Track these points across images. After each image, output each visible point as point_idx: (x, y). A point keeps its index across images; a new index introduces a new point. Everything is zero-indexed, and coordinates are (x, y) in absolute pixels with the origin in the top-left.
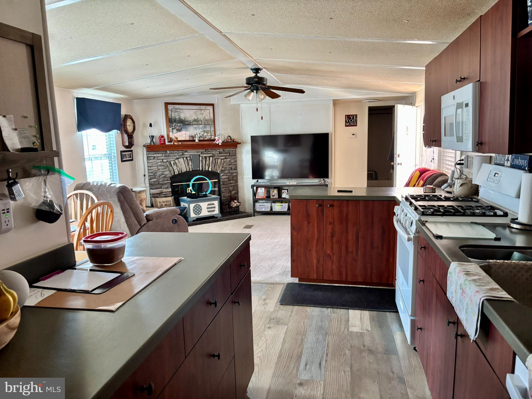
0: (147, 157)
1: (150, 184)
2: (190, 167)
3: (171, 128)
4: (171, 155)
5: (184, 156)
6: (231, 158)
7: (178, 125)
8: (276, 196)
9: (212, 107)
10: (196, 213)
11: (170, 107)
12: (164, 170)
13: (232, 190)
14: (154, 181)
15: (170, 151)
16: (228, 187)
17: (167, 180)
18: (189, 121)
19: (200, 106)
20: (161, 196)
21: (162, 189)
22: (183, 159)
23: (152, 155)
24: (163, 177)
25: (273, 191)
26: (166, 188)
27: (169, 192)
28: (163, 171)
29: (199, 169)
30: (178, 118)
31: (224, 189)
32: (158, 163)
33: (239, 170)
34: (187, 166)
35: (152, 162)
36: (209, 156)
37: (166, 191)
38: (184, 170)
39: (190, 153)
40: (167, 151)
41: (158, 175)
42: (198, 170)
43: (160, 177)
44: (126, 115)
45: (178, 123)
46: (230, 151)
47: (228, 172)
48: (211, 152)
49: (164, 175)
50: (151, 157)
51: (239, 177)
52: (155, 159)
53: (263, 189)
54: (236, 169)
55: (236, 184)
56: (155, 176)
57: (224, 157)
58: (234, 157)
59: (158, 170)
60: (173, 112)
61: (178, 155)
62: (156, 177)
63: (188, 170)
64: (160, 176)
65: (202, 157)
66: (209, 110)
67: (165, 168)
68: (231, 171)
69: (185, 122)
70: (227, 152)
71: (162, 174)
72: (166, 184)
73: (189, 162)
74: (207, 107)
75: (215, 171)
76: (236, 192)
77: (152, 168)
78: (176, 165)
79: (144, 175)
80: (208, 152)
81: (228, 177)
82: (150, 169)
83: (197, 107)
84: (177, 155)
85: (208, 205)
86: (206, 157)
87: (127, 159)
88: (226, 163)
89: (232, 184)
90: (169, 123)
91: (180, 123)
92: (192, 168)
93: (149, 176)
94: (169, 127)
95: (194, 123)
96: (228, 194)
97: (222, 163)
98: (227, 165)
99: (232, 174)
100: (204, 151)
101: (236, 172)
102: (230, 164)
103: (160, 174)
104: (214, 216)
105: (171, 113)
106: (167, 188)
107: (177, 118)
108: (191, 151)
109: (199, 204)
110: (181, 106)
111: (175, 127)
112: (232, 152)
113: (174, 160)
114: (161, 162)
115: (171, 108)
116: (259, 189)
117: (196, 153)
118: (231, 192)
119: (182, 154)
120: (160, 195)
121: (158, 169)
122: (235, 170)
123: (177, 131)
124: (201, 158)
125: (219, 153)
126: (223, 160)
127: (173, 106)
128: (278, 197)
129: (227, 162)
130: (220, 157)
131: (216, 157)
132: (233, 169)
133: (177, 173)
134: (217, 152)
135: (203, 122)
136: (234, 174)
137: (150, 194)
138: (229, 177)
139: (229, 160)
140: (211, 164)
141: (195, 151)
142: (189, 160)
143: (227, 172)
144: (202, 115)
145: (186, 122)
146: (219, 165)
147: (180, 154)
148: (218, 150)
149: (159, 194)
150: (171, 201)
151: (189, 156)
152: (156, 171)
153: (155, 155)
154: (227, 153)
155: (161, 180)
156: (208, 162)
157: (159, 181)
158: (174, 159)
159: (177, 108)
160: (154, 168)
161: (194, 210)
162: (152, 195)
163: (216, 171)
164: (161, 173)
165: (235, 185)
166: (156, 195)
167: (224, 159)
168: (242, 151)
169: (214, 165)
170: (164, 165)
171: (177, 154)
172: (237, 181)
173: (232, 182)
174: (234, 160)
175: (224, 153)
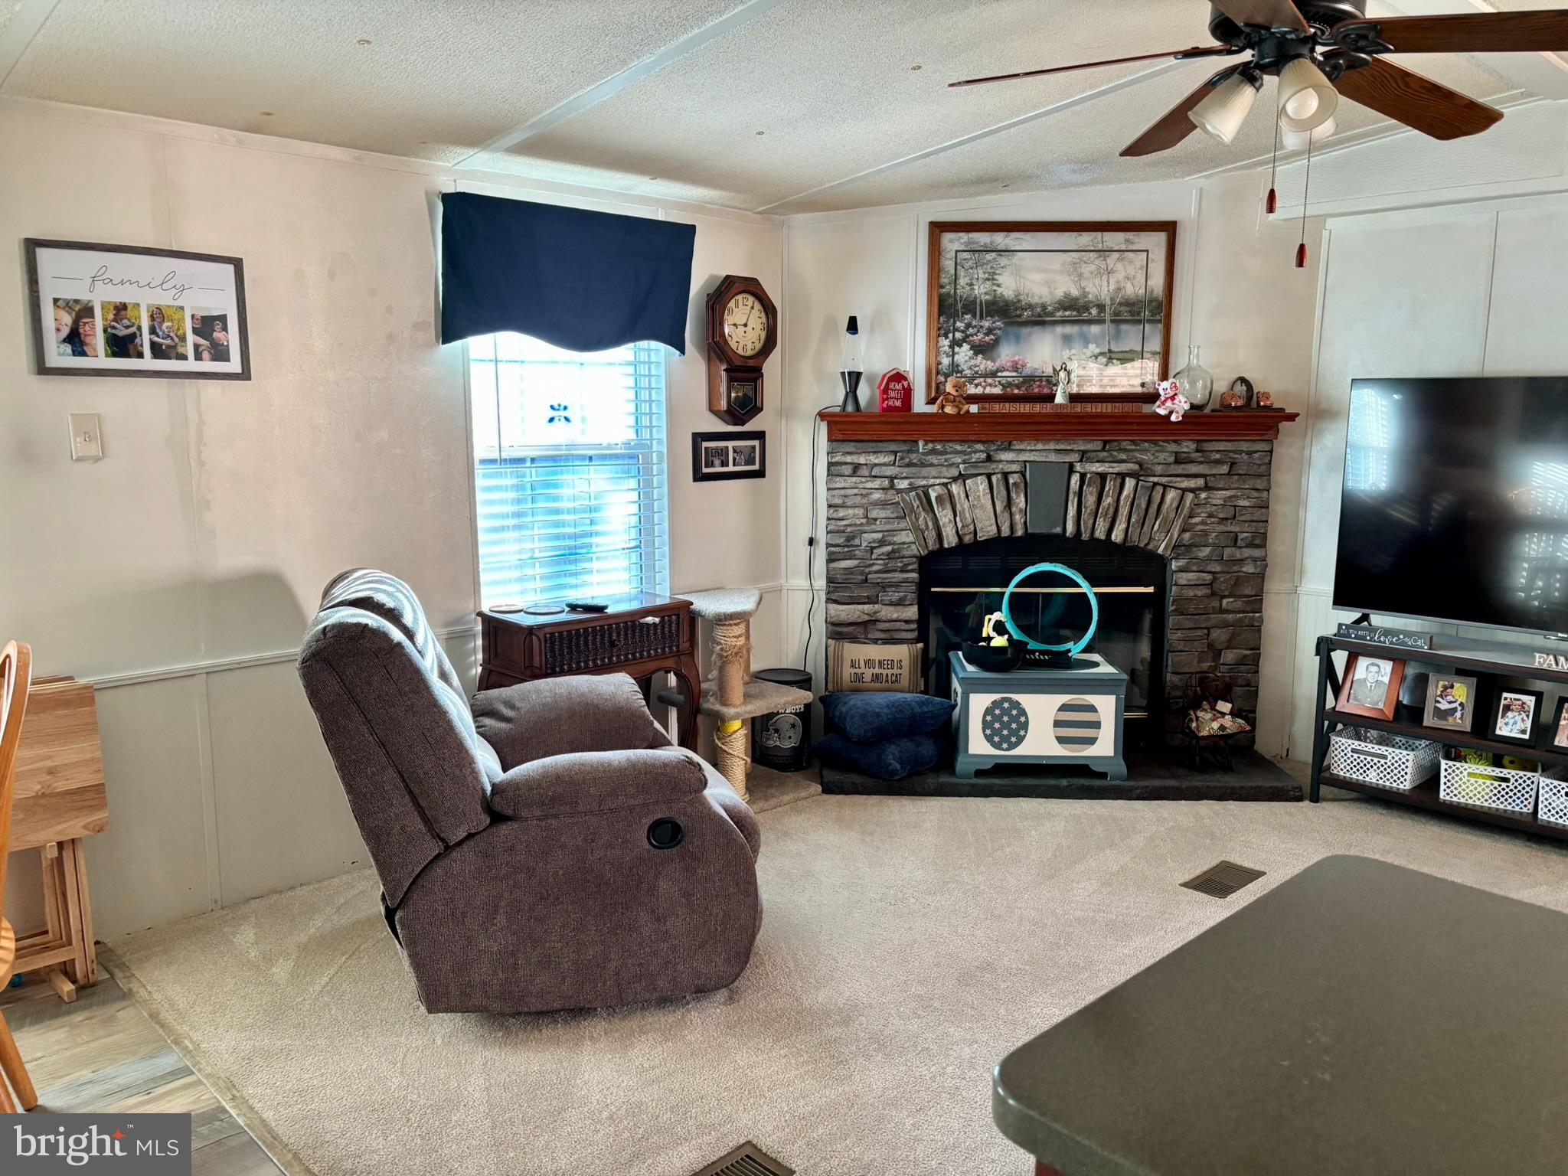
0: (830, 464)
1: (830, 580)
2: (1017, 517)
3: (947, 338)
4: (935, 462)
5: (994, 466)
6: (1236, 486)
7: (982, 327)
8: (1462, 721)
9: (1161, 238)
10: (996, 739)
11: (951, 241)
12: (895, 526)
13: (1224, 645)
14: (845, 569)
15: (926, 443)
16: (1203, 626)
17: (903, 571)
18: (1037, 304)
19: (1099, 234)
20: (869, 636)
21: (876, 606)
22: (987, 481)
23: (848, 459)
24: (883, 554)
25: (1445, 688)
26: (892, 604)
27: (906, 622)
28: (888, 527)
29: (1058, 530)
30: (986, 293)
31: (1179, 634)
32: (871, 494)
33: (1277, 546)
34: (1002, 512)
35: (847, 485)
36: (1118, 474)
37: (895, 616)
38: (987, 529)
39: (1023, 457)
40: (916, 442)
41: (864, 544)
42: (1056, 536)
43: (872, 553)
44: (728, 277)
45: (981, 317)
46: (1241, 452)
47: (1211, 552)
48: (1131, 454)
49: (889, 548)
50: (844, 467)
51: (1274, 586)
52: (858, 473)
53: (1387, 666)
54: (1257, 542)
55: (1252, 618)
56: (852, 546)
57: (1200, 482)
58: (1259, 481)
59: (868, 523)
60: (967, 266)
61: (964, 462)
62: (857, 552)
63: (1005, 531)
64: (875, 548)
65: (1083, 476)
66: (1147, 251)
67: (897, 518)
68: (1228, 552)
69: (1018, 312)
70: (1218, 456)
71: (882, 543)
72: (897, 585)
73: (1013, 495)
74: (1136, 240)
75: (1142, 545)
76: (1246, 656)
77: (841, 513)
78: (949, 506)
79: (811, 542)
80: (1115, 453)
81: (1209, 577)
82: (834, 516)
83: (1085, 239)
84: (960, 461)
85: (1064, 708)
86: (1103, 477)
87: (731, 468)
88: (1209, 509)
89: (1231, 616)
90: (939, 316)
91: (992, 316)
92: (1025, 523)
93: (828, 545)
94: (939, 336)
95: (1060, 313)
96: (1199, 662)
97: (1185, 512)
98: (1213, 523)
99: (1235, 568)
100: (1098, 445)
101: (1255, 560)
102: (1230, 515)
103: (874, 541)
104: (1087, 766)
105: (953, 272)
106: (900, 603)
107: (983, 290)
108: (1029, 444)
109: (1015, 697)
110: (1007, 236)
111: (967, 336)
112: (1245, 457)
113: (945, 485)
114: (883, 489)
115: (957, 246)
116: (1363, 663)
117: (1053, 457)
118: (1218, 654)
119: (983, 456)
120: (865, 628)
121: (867, 517)
122: (1251, 545)
123: (976, 354)
124: (1075, 479)
125: (1172, 459)
126: (1190, 497)
127: (964, 237)
128: (1469, 729)
129: (1215, 508)
130: (1179, 479)
131: (1155, 479)
132: (1239, 543)
133: (950, 540)
134: (1162, 456)
135: (1107, 309)
136: (1244, 569)
137: (826, 621)
138: (1215, 579)
139: (1225, 500)
140: (1124, 512)
141: (1052, 446)
142: (1015, 484)
143: (1205, 552)
144: (1105, 277)
145: (1024, 309)
146: (1165, 520)
147: (975, 457)
148: (1173, 447)
149: (865, 624)
150: (906, 663)
151: (1015, 467)
152: (855, 525)
153: (862, 460)
154: (1217, 462)
155: (875, 568)
156: (1108, 501)
157: (867, 570)
158: (945, 481)
159: (985, 245)
160: (851, 512)
161: (986, 725)
162: (830, 628)
163: (1146, 545)
164: (879, 536)
165: (1243, 618)
166: (850, 629)
167: (1200, 489)
168: (1307, 452)
169: (1138, 514)
170: (898, 503)
171: (958, 456)
172: (1256, 602)
173: (1228, 603)
174: (1248, 497)
175: (1203, 459)
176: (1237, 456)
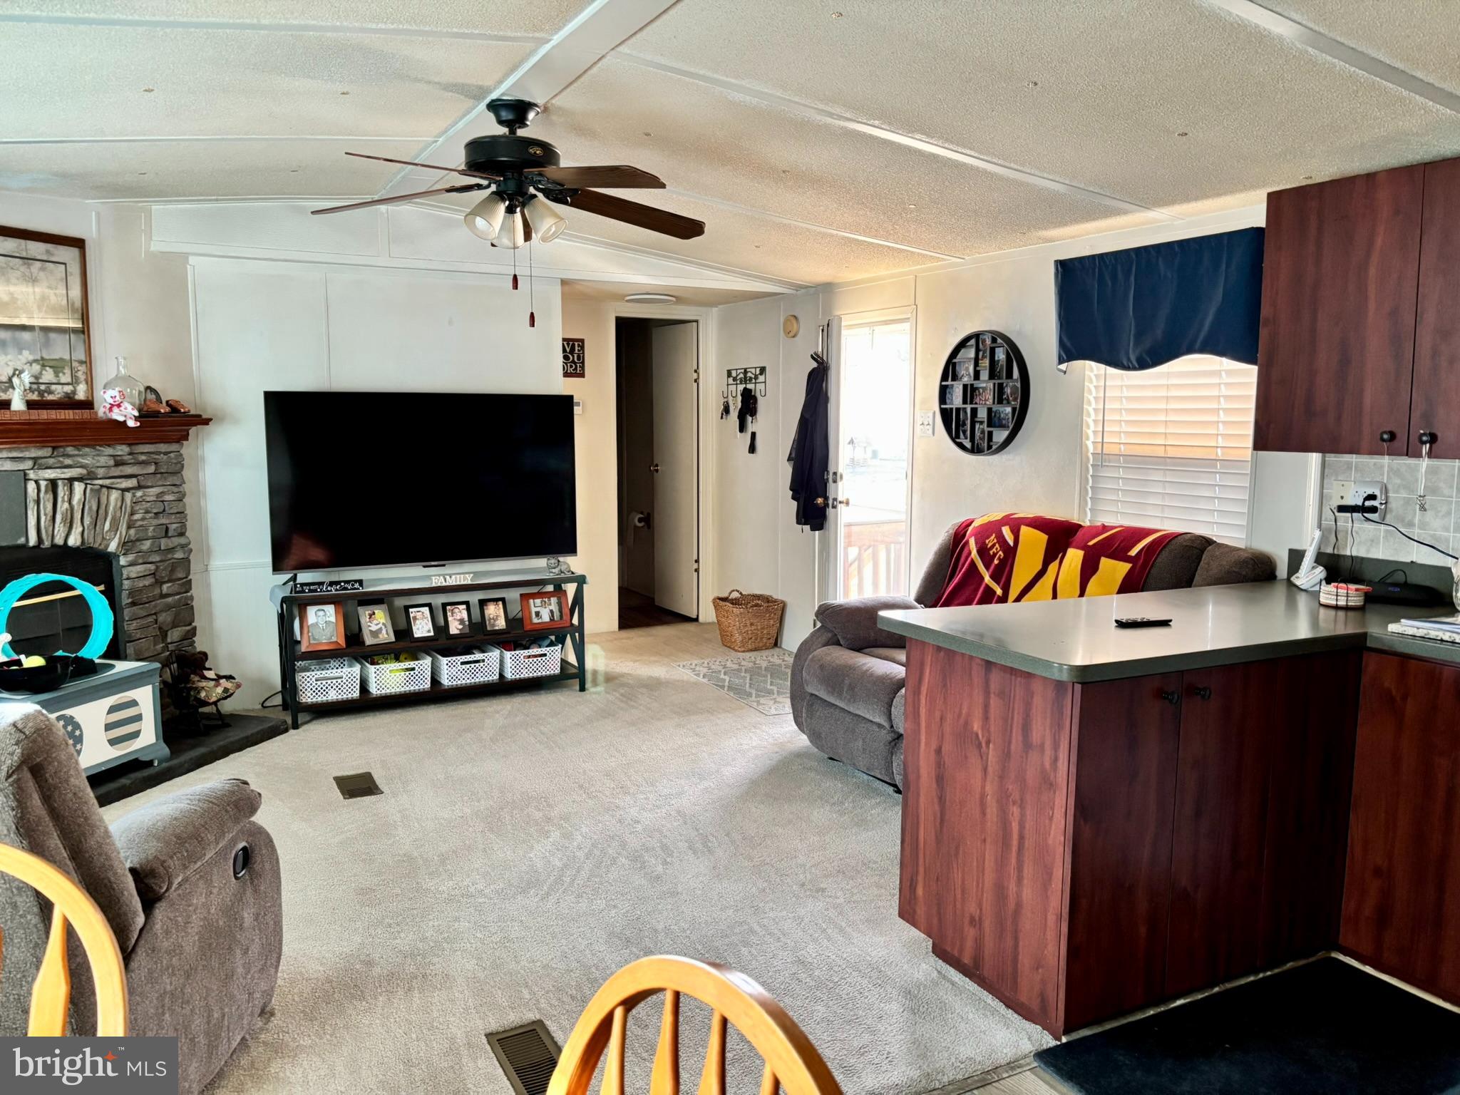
6: (161, 483)
8: (387, 636)
9: (74, 252)
13: (170, 627)
16: (152, 612)
19: (22, 241)
25: (371, 616)
29: (22, 540)
31: (135, 624)
33: (192, 532)
36: (67, 479)
42: (21, 547)
46: (159, 453)
47: (152, 545)
48: (74, 459)
51: (196, 567)
54: (181, 530)
55: (186, 598)
57: (135, 482)
58: (175, 478)
65: (36, 483)
66: (63, 264)
68: (164, 543)
70: (143, 458)
74: (55, 252)
75: (96, 545)
80: (60, 459)
81: (152, 567)
83: (11, 245)
85: (112, 710)
86: (54, 483)
88: (146, 505)
89: (170, 599)
96: (154, 646)
97: (129, 509)
98: (149, 518)
99: (170, 556)
100: (47, 452)
101: (183, 546)
102: (161, 510)
104: (136, 760)
109: (68, 712)
112: (166, 457)
117: (8, 466)
118: (164, 635)
122: (179, 534)
124: (30, 487)
125: (112, 462)
126: (128, 496)
129: (149, 504)
130: (119, 480)
131: (100, 482)
132: (170, 534)
134: (103, 460)
136: (176, 556)
138: (157, 567)
139: (158, 495)
140: (77, 517)
141: (5, 454)
143: (147, 545)
144: (30, 285)
146: (114, 519)
148: (109, 451)
154: (143, 463)
156: (62, 506)
163: (100, 544)
165: (179, 599)
167: (134, 488)
168: (200, 451)
169: (90, 515)
172: (187, 583)
173: (168, 588)
174: (173, 493)
175: (133, 461)
176: (157, 457)
